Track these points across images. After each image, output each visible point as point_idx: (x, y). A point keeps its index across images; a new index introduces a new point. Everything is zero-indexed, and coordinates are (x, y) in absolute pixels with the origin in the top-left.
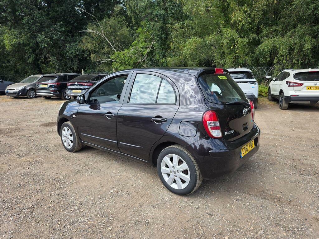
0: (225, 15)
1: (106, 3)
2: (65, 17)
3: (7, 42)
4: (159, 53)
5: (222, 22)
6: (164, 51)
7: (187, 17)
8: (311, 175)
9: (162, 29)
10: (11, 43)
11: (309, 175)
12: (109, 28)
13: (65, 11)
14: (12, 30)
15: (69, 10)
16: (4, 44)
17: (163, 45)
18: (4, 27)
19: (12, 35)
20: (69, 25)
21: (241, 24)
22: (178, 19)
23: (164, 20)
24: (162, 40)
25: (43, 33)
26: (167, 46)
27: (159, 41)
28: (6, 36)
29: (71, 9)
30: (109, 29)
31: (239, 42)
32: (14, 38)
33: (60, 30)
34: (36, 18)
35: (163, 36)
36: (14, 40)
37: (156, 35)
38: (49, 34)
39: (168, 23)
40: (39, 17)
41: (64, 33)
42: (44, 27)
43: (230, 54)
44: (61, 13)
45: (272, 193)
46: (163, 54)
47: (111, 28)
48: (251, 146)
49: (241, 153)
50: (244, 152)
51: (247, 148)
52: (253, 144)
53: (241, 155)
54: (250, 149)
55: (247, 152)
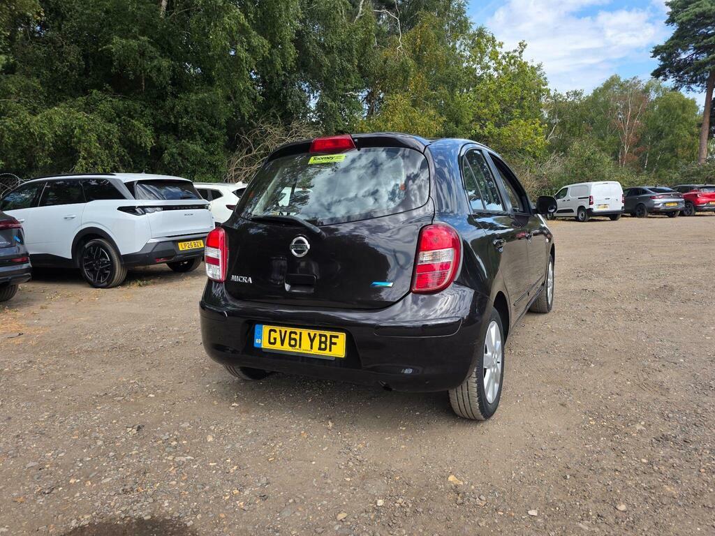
48: (323, 346)
49: (261, 338)
50: (272, 341)
51: (295, 340)
52: (335, 344)
53: (257, 341)
54: (312, 348)
55: (291, 349)
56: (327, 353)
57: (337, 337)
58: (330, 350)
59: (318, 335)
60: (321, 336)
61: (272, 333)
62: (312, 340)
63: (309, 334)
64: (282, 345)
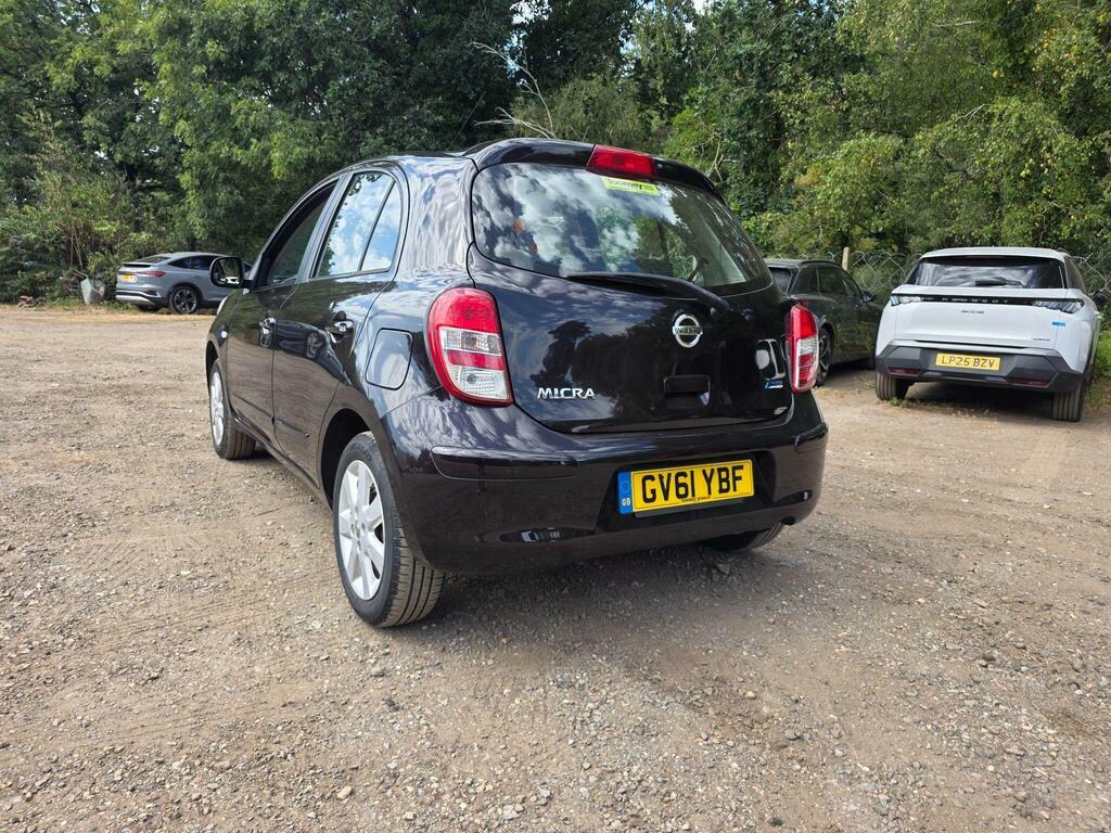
0: (1011, 44)
1: (587, 31)
2: (454, 82)
3: (277, 155)
4: (739, 197)
5: (995, 74)
6: (759, 190)
7: (854, 63)
8: (1033, 670)
9: (755, 110)
10: (287, 157)
11: (1023, 669)
12: (581, 110)
13: (453, 61)
14: (300, 120)
15: (465, 58)
16: (270, 161)
17: (760, 169)
18: (277, 113)
19: (295, 135)
20: (465, 106)
21: (1071, 76)
22: (815, 72)
23: (763, 74)
24: (750, 148)
25: (379, 130)
26: (773, 171)
27: (737, 151)
28: (276, 136)
29: (470, 53)
30: (579, 115)
31: (1055, 150)
32: (299, 145)
33: (431, 121)
34: (366, 85)
35: (753, 133)
36: (298, 149)
37: (729, 131)
38: (396, 132)
39: (776, 87)
40: (373, 82)
41: (445, 133)
42: (387, 113)
43: (1024, 202)
44: (444, 66)
45: (750, 694)
46: (755, 201)
47: (586, 112)
48: (724, 486)
49: (629, 495)
50: (649, 496)
51: (685, 485)
52: (740, 478)
53: (625, 502)
54: (710, 493)
55: (680, 503)
56: (731, 495)
57: (741, 468)
58: (735, 490)
59: (716, 471)
60: (720, 470)
61: (648, 482)
62: (709, 481)
63: (704, 472)
64: (666, 498)
